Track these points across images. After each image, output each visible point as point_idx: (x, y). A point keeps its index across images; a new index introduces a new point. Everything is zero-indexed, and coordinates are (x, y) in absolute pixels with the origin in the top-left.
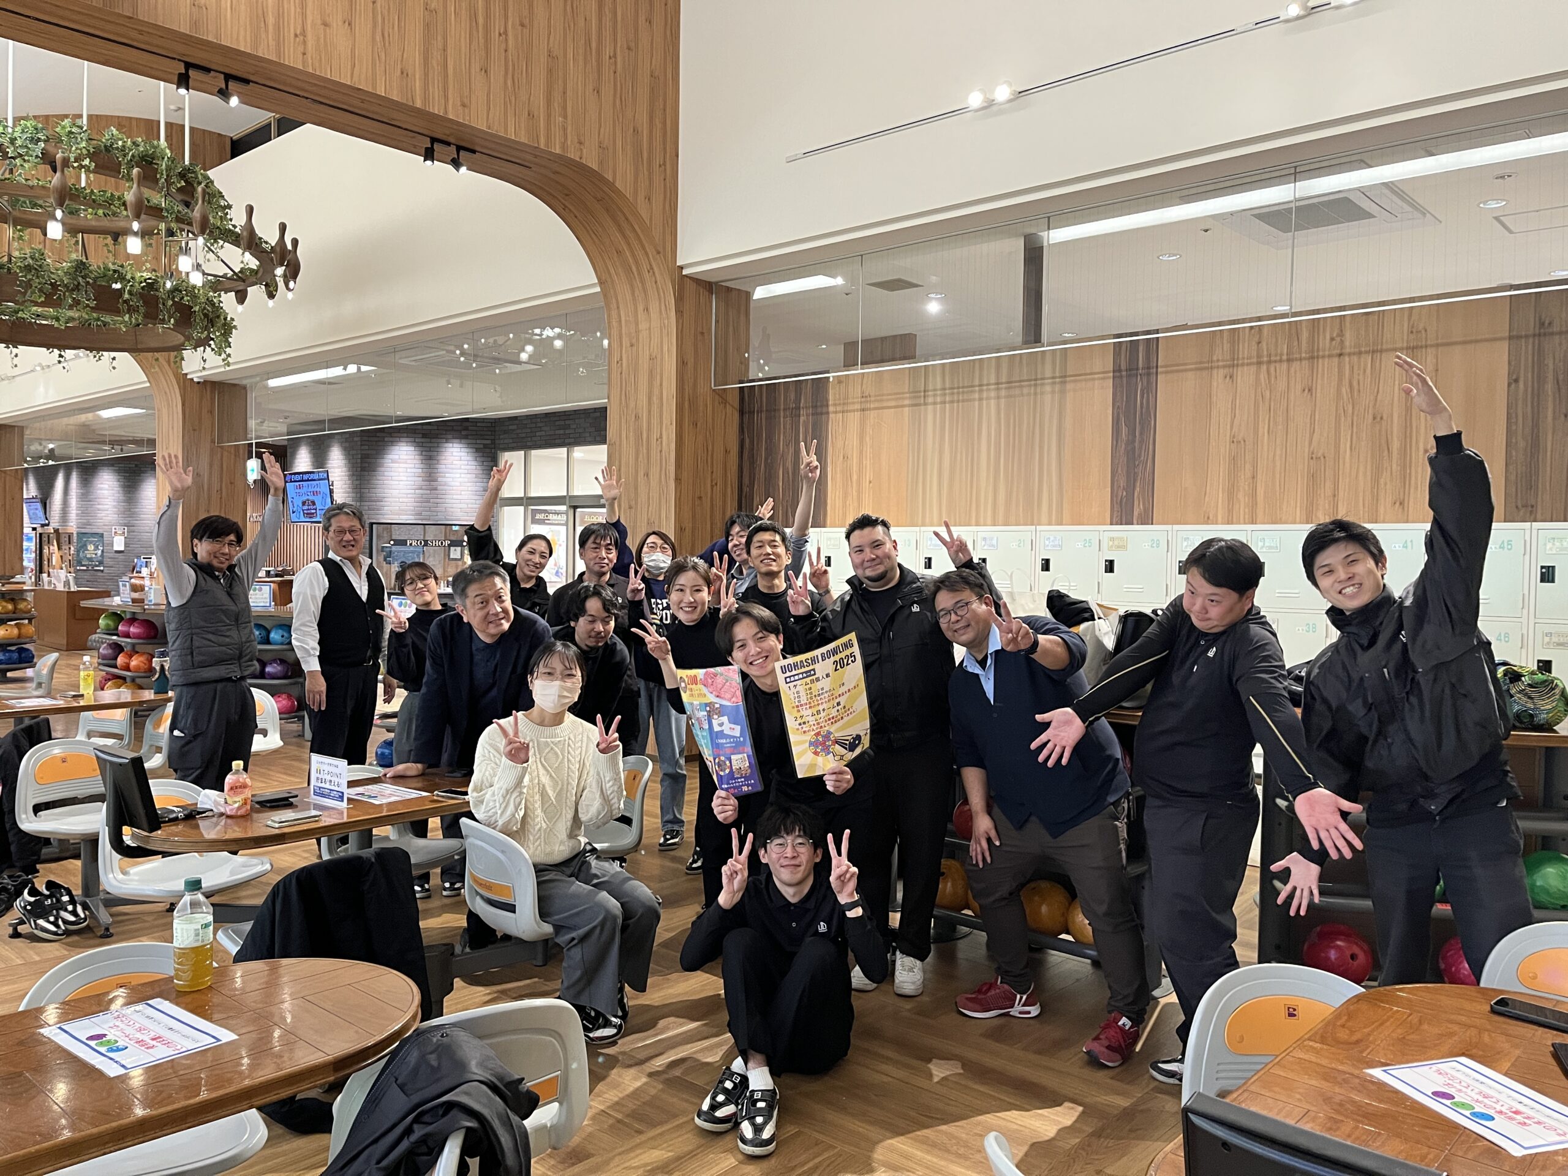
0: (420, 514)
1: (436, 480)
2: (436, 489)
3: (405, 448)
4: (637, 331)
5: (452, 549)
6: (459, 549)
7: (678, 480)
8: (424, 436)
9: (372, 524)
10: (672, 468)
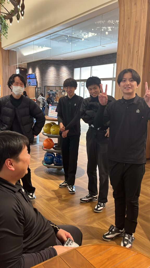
0: (56, 84)
1: (59, 76)
2: (59, 78)
3: (52, 68)
4: (131, 13)
5: (63, 92)
6: (64, 92)
7: (144, 66)
8: (57, 65)
9: (45, 86)
10: (142, 62)
